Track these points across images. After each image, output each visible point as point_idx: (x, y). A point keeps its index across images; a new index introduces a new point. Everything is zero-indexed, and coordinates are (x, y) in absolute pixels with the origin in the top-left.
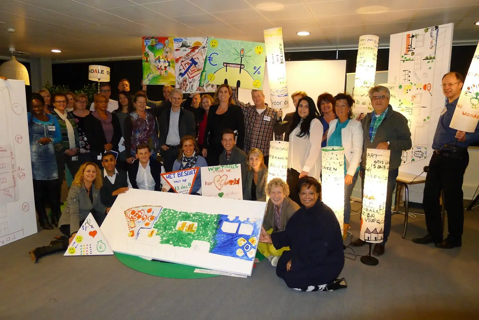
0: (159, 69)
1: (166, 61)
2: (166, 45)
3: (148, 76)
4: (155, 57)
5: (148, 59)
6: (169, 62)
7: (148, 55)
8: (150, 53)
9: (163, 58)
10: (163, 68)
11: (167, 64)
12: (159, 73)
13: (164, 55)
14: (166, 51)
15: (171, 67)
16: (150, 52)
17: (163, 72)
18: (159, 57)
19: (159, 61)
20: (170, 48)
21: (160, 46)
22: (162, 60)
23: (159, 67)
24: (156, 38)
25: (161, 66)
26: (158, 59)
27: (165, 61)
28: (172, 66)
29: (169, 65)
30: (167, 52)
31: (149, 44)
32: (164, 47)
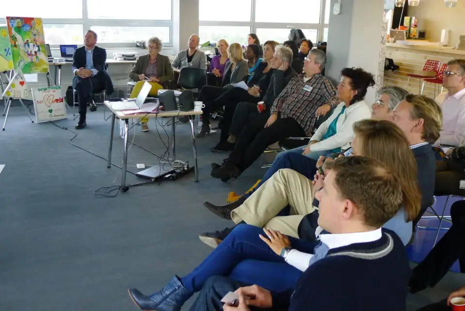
0: (29, 55)
1: (36, 45)
2: (33, 26)
3: (19, 63)
4: (24, 41)
5: (17, 44)
6: (38, 46)
7: (16, 38)
8: (18, 36)
9: (31, 42)
10: (33, 53)
11: (36, 49)
12: (30, 60)
13: (32, 39)
14: (34, 33)
15: (41, 52)
16: (17, 34)
17: (34, 58)
18: (27, 41)
19: (28, 45)
20: (37, 30)
21: (27, 28)
22: (31, 45)
23: (29, 53)
24: (21, 19)
25: (31, 52)
26: (27, 43)
27: (34, 45)
28: (43, 51)
29: (39, 50)
30: (35, 35)
31: (15, 25)
32: (31, 29)
